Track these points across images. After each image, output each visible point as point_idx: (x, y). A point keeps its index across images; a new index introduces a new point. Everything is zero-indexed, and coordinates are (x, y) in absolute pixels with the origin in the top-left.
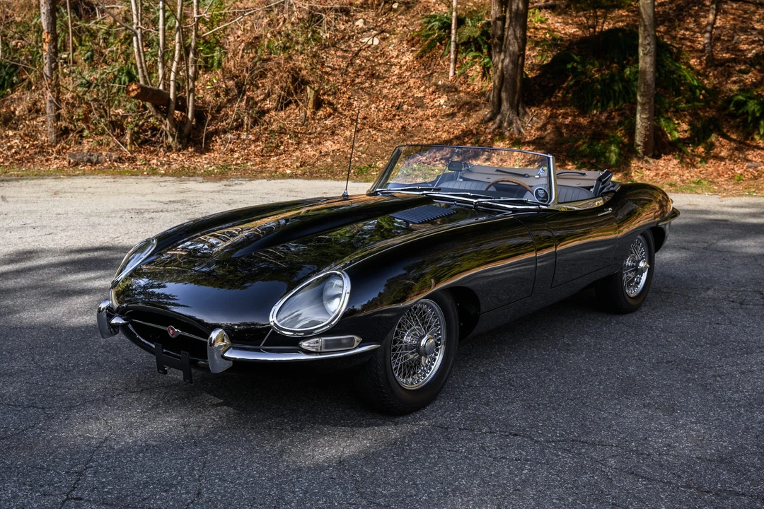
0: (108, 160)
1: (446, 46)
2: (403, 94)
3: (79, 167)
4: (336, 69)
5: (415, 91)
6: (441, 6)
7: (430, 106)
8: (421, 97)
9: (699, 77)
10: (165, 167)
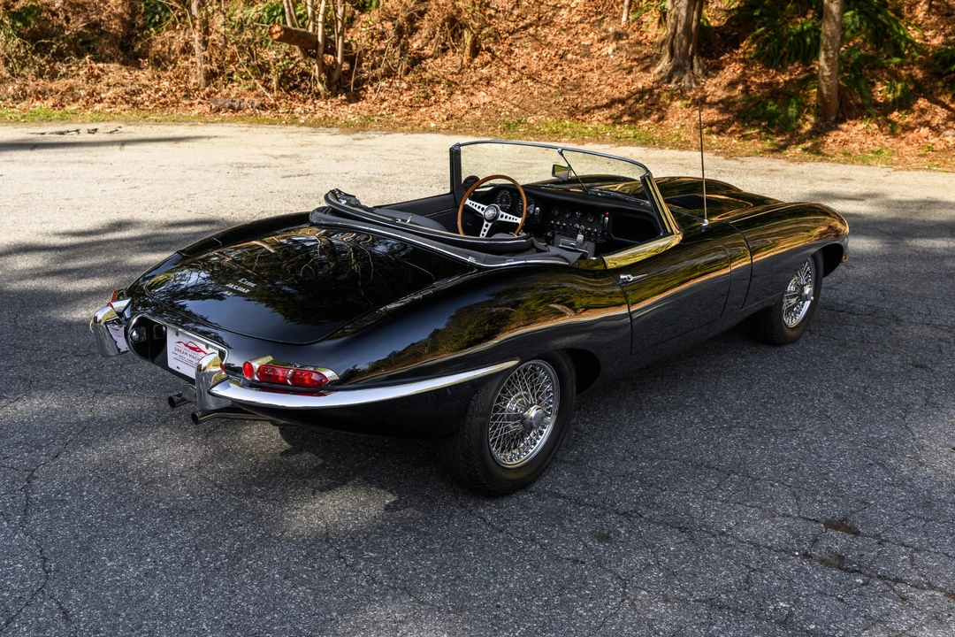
0: (250, 106)
2: (569, 41)
3: (221, 114)
4: (500, 11)
5: (582, 37)
7: (596, 55)
8: (588, 45)
9: (909, 28)
10: (308, 116)
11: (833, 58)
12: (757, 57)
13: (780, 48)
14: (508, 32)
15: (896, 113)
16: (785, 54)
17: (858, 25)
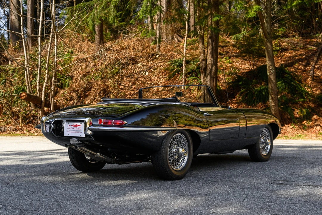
0: (9, 130)
1: (181, 74)
4: (126, 87)
6: (179, 56)
9: (306, 87)
10: (37, 133)
11: (274, 98)
12: (243, 101)
13: (252, 97)
14: (130, 95)
15: (305, 121)
16: (255, 99)
17: (284, 87)
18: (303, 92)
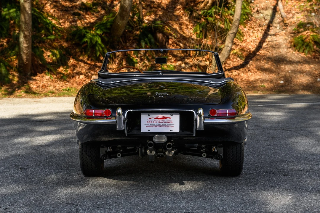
15: (61, 68)
18: (49, 26)
